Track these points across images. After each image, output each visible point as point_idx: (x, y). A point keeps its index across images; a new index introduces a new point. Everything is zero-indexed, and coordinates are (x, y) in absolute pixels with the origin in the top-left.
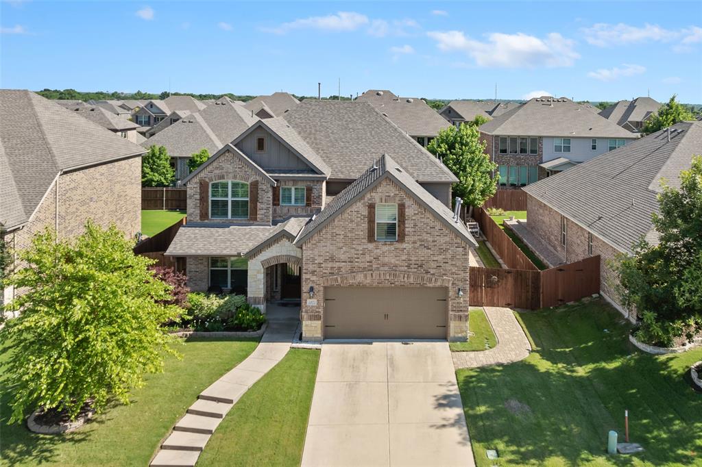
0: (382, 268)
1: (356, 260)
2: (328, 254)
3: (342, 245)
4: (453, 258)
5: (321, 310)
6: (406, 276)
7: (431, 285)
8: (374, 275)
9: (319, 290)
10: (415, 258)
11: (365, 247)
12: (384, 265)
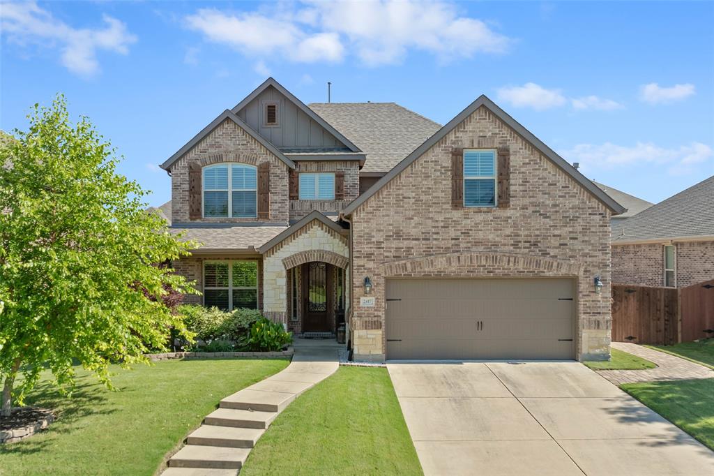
0: (474, 249)
1: (435, 236)
2: (391, 228)
3: (412, 213)
4: (585, 230)
5: (382, 314)
6: (512, 259)
7: (551, 274)
8: (462, 259)
9: (378, 281)
10: (526, 233)
11: (448, 216)
12: (477, 243)
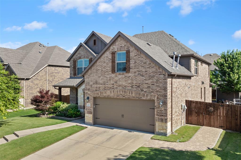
0: (118, 88)
1: (107, 83)
2: (94, 80)
3: (100, 75)
5: (92, 109)
6: (131, 92)
7: (144, 98)
8: (115, 91)
9: (91, 98)
10: (136, 82)
11: (111, 76)
12: (120, 86)
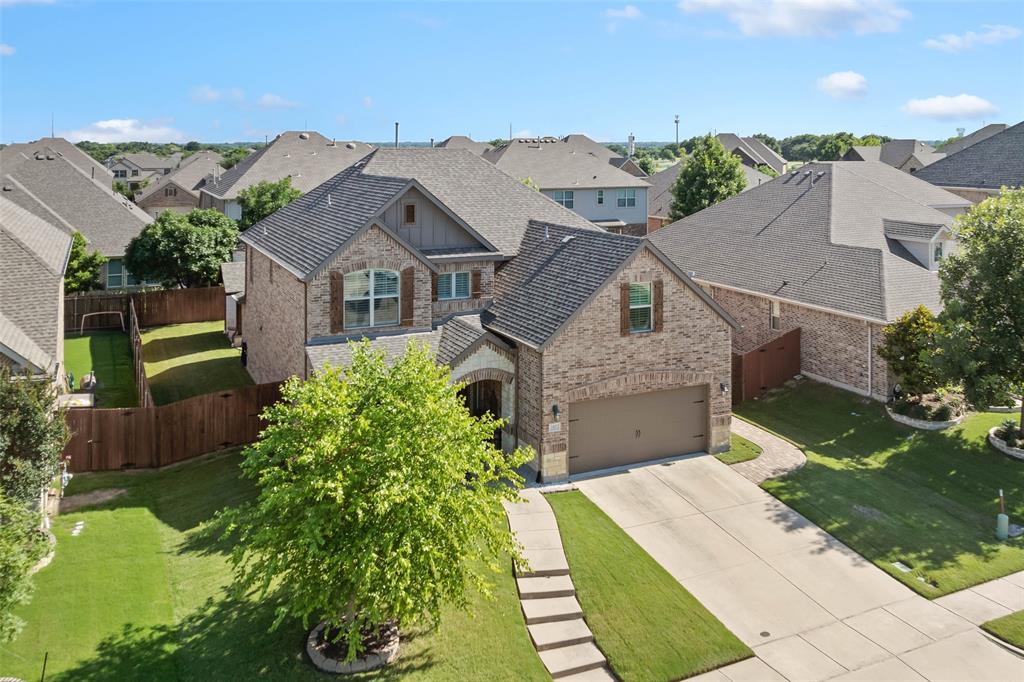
0: (637, 369)
1: (608, 362)
2: (574, 358)
3: (591, 343)
4: (714, 345)
5: (566, 436)
6: (664, 375)
7: (691, 384)
8: (628, 379)
9: (564, 407)
11: (617, 343)
